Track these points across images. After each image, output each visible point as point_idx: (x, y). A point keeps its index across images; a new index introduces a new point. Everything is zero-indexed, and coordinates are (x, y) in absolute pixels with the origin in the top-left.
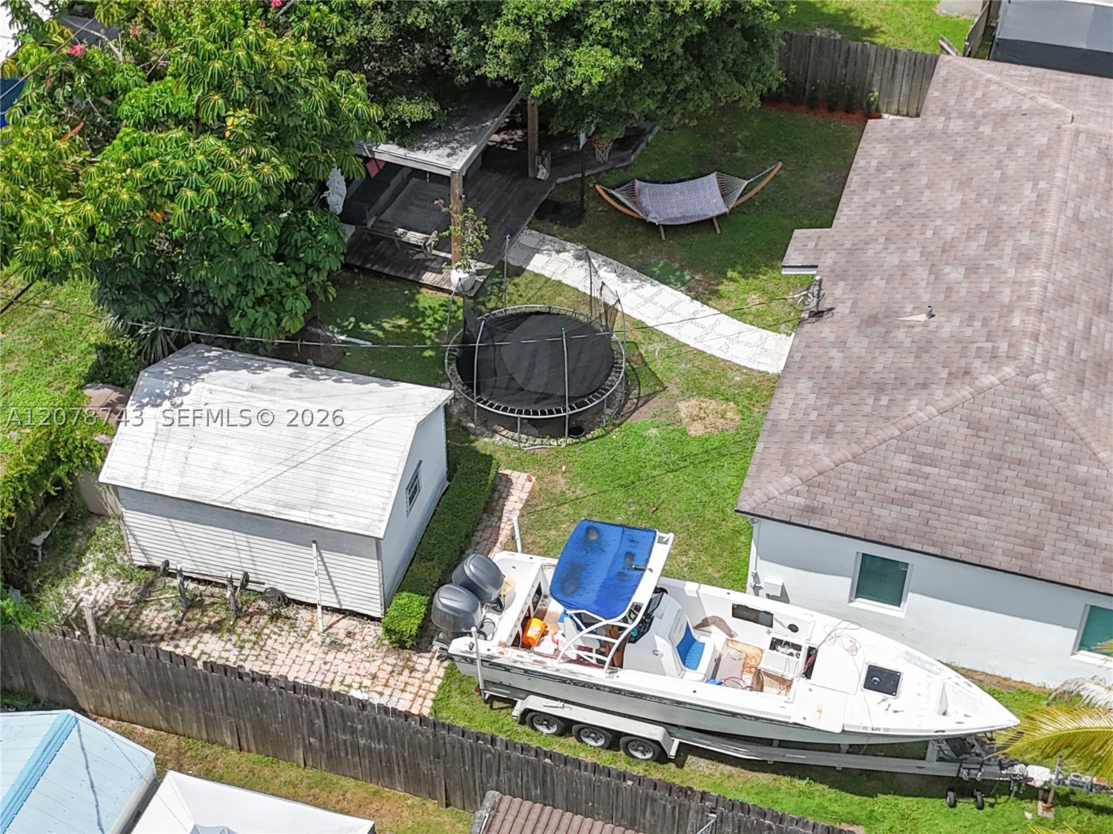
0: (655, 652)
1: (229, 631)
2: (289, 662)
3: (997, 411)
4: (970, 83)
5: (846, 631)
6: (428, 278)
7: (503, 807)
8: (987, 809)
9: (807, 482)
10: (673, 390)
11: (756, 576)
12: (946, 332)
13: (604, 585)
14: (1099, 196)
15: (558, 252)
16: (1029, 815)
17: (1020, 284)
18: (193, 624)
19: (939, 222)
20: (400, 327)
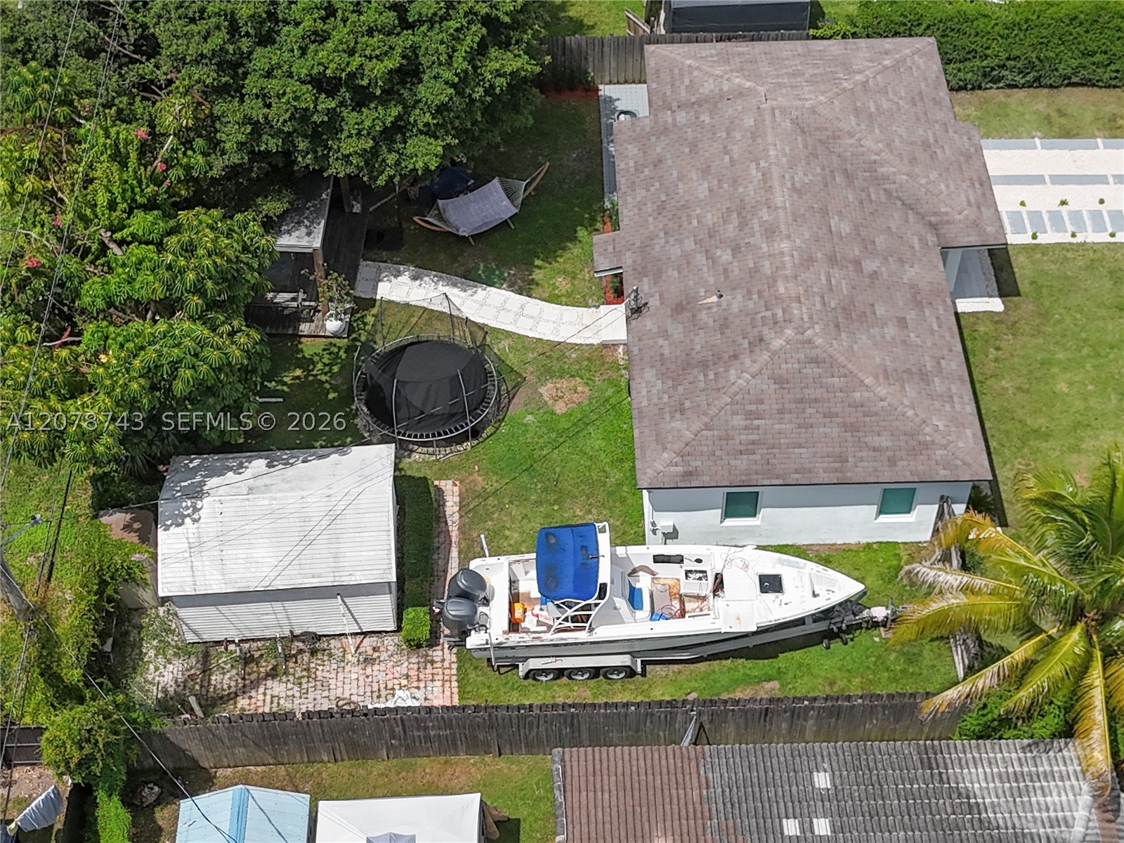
0: (615, 608)
1: (285, 673)
2: (340, 684)
3: (790, 365)
4: (676, 71)
5: (736, 555)
6: (305, 328)
7: (567, 757)
8: (850, 643)
9: (680, 454)
10: (531, 378)
11: (653, 524)
12: (735, 308)
13: (576, 576)
14: (804, 162)
15: (396, 277)
16: (877, 639)
17: (774, 255)
18: (254, 677)
19: (698, 211)
20: (298, 378)
